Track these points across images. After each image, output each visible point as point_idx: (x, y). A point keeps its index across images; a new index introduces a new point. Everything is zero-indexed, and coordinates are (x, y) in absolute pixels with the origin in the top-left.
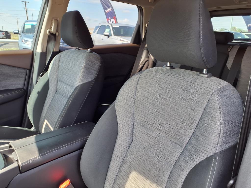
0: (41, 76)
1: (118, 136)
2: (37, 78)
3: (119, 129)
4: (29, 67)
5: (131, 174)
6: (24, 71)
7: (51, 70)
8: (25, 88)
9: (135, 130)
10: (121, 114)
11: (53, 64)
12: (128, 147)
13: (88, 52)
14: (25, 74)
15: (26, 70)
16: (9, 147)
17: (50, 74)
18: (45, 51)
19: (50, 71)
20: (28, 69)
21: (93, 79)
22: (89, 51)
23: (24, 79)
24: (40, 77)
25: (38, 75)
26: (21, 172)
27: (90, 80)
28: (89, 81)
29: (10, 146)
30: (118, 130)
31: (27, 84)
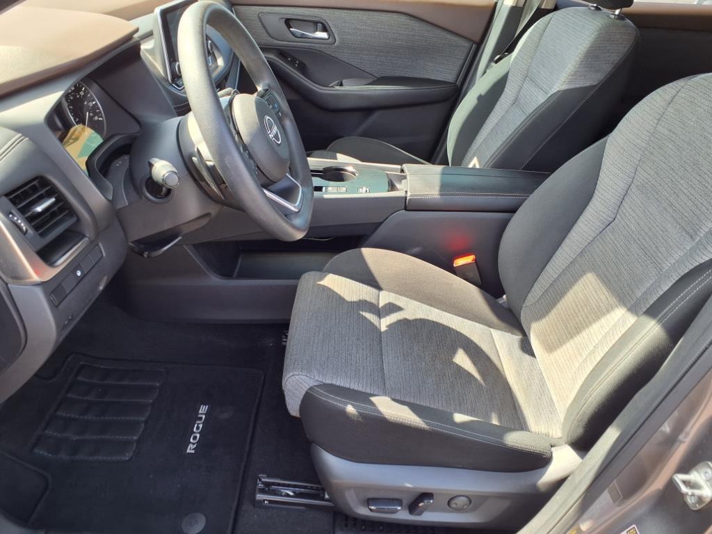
0: (496, 62)
1: (590, 203)
2: (488, 66)
3: (596, 192)
4: (477, 38)
5: (585, 277)
6: (467, 45)
7: (520, 51)
8: (458, 83)
9: (627, 199)
10: (611, 162)
11: (529, 37)
12: (601, 230)
13: (613, 17)
14: (466, 51)
15: (472, 43)
16: (399, 171)
17: (514, 60)
18: (521, 4)
19: (518, 54)
20: (475, 43)
21: (594, 84)
22: (615, 15)
23: (460, 62)
24: (493, 64)
25: (491, 59)
26: (406, 209)
27: (588, 84)
28: (585, 85)
29: (402, 171)
30: (594, 192)
31: (464, 75)
